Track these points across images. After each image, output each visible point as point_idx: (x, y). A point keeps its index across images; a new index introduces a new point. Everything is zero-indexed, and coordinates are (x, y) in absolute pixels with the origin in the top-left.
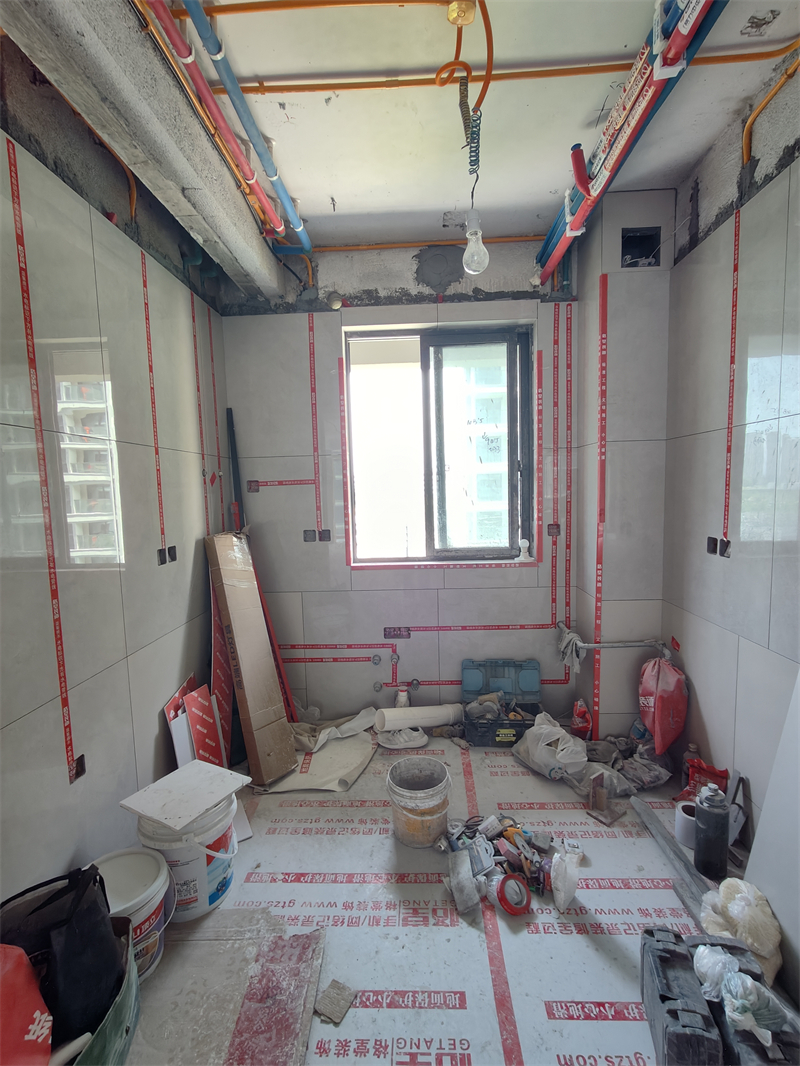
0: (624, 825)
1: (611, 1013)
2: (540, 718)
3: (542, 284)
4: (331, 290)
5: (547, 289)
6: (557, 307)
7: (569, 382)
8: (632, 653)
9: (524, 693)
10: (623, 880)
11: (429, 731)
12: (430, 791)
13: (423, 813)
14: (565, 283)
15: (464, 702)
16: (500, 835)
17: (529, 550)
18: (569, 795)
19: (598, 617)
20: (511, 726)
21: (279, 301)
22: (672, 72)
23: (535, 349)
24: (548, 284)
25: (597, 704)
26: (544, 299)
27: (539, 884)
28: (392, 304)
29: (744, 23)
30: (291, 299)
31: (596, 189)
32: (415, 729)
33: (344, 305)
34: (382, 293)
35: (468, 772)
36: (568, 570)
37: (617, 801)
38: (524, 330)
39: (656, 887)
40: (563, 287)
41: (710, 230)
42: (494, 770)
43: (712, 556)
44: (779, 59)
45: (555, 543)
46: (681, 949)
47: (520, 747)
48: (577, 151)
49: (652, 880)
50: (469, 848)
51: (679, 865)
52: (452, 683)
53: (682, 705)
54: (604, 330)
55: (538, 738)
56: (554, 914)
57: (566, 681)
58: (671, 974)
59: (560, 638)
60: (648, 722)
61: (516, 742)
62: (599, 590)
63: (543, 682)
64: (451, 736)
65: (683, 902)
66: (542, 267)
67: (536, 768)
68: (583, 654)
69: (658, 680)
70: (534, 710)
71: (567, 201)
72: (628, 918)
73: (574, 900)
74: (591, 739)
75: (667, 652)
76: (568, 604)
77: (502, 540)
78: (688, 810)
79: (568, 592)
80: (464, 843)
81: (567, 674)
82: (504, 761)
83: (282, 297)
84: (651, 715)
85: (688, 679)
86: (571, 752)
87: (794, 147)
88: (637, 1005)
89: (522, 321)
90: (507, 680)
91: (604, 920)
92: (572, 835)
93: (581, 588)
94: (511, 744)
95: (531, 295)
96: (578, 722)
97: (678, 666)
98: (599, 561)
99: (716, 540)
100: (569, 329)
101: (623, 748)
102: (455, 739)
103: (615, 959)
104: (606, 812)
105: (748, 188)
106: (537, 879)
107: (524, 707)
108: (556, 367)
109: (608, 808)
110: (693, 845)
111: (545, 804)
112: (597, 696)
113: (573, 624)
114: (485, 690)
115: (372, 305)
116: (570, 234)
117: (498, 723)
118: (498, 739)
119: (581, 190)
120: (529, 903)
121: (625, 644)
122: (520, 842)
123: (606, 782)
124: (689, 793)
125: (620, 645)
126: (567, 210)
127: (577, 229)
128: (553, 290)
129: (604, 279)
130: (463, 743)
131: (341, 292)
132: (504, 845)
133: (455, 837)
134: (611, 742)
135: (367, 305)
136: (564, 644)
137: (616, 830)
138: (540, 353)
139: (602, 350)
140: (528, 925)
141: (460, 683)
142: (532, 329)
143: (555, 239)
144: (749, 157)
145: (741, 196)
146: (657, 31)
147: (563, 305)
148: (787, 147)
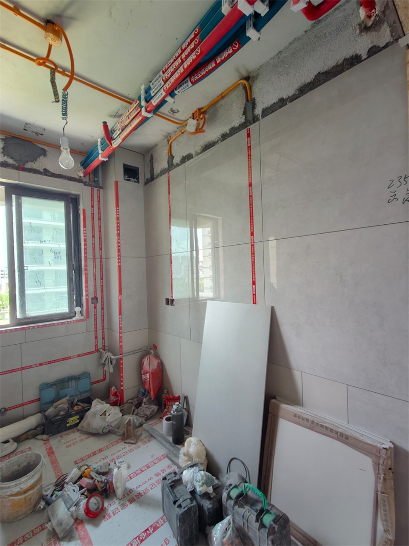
0: (142, 440)
1: (151, 530)
2: (94, 403)
3: (84, 177)
5: (87, 179)
6: (92, 189)
7: (100, 227)
8: (136, 357)
9: (81, 393)
10: (146, 466)
11: (18, 439)
12: (31, 473)
13: (25, 492)
14: (96, 179)
15: (42, 411)
16: (81, 477)
17: (81, 312)
18: (113, 438)
19: (121, 342)
20: (76, 414)
22: (148, 115)
23: (81, 207)
24: (87, 177)
25: (122, 386)
26: (85, 184)
27: (107, 491)
29: (169, 109)
31: (115, 144)
32: (7, 442)
35: (51, 452)
36: (103, 321)
37: (137, 430)
38: (74, 197)
39: (160, 460)
40: (95, 181)
41: (158, 175)
42: (68, 444)
43: (168, 306)
44: (179, 126)
45: (95, 307)
46: (177, 477)
47: (84, 423)
48: (105, 125)
49: (158, 458)
50: (62, 496)
51: (167, 445)
52: (32, 402)
53: (160, 374)
54: (117, 206)
55: (95, 414)
56: (117, 502)
57: (104, 379)
58: (175, 490)
59: (101, 357)
60: (147, 387)
61: (80, 422)
62: (120, 328)
63: (93, 383)
64: (34, 436)
65: (171, 460)
66: (85, 168)
67: (94, 431)
68: (114, 362)
69: (150, 365)
70: (89, 401)
71: (99, 143)
72: (151, 482)
73: (126, 489)
74: (120, 405)
75: (152, 351)
76: (103, 338)
77: (64, 308)
78: (168, 419)
79: (103, 332)
80: (57, 496)
81: (105, 375)
82: (75, 436)
84: (148, 382)
85: (161, 361)
86: (114, 414)
87: (185, 157)
88: (162, 518)
89: (73, 192)
90: (71, 389)
91: (141, 490)
92: (118, 457)
93: (110, 329)
94: (77, 425)
95: (79, 180)
96: (113, 398)
97: (157, 356)
98: (120, 314)
99: (169, 299)
100: (99, 201)
101: (136, 404)
102: (39, 437)
103: (149, 504)
104: (133, 438)
105: (171, 166)
106: (106, 489)
107: (82, 401)
108: (93, 219)
109: (134, 435)
110: (171, 433)
111: (101, 449)
112: (122, 381)
113: (106, 348)
114: (58, 398)
116: (101, 158)
117: (68, 415)
118: (68, 425)
119: (107, 141)
120: (103, 505)
121: (134, 352)
122: (93, 474)
123: (132, 422)
124: (166, 412)
125: (132, 353)
126: (99, 147)
127: (105, 158)
128: (90, 181)
129: (117, 183)
130: (45, 437)
132: (85, 481)
133: (49, 496)
134: (130, 403)
136: (104, 359)
137: (139, 444)
138: (84, 210)
139: (117, 214)
140: (104, 517)
141: (39, 399)
142: (79, 198)
143: (92, 158)
144: (171, 155)
145: (169, 167)
146: (143, 97)
147: (95, 189)
148: (183, 156)
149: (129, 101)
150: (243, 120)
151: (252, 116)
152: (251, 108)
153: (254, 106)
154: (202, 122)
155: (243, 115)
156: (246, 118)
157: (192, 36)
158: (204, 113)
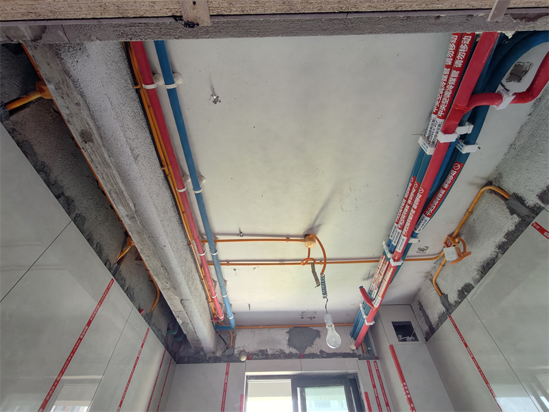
3: (357, 349)
4: (242, 349)
5: (360, 352)
6: (368, 362)
14: (369, 349)
21: (212, 355)
23: (362, 390)
26: (360, 357)
28: (275, 358)
30: (219, 354)
31: (376, 304)
33: (248, 359)
34: (270, 352)
38: (352, 377)
40: (369, 351)
48: (361, 288)
66: (355, 339)
71: (361, 309)
83: (214, 353)
87: (462, 290)
89: (350, 371)
95: (352, 355)
100: (379, 377)
115: (264, 359)
116: (367, 324)
119: (368, 304)
126: (363, 313)
127: (371, 322)
128: (363, 352)
129: (392, 347)
131: (247, 351)
135: (261, 359)
138: (366, 394)
139: (407, 394)
142: (357, 377)
143: (359, 326)
144: (442, 294)
145: (447, 310)
146: (387, 251)
147: (372, 362)
148: (458, 291)
149: (376, 260)
150: (516, 219)
151: (527, 210)
152: (519, 204)
153: (520, 200)
154: (461, 246)
155: (512, 215)
156: (519, 215)
157: (410, 185)
158: (458, 235)
